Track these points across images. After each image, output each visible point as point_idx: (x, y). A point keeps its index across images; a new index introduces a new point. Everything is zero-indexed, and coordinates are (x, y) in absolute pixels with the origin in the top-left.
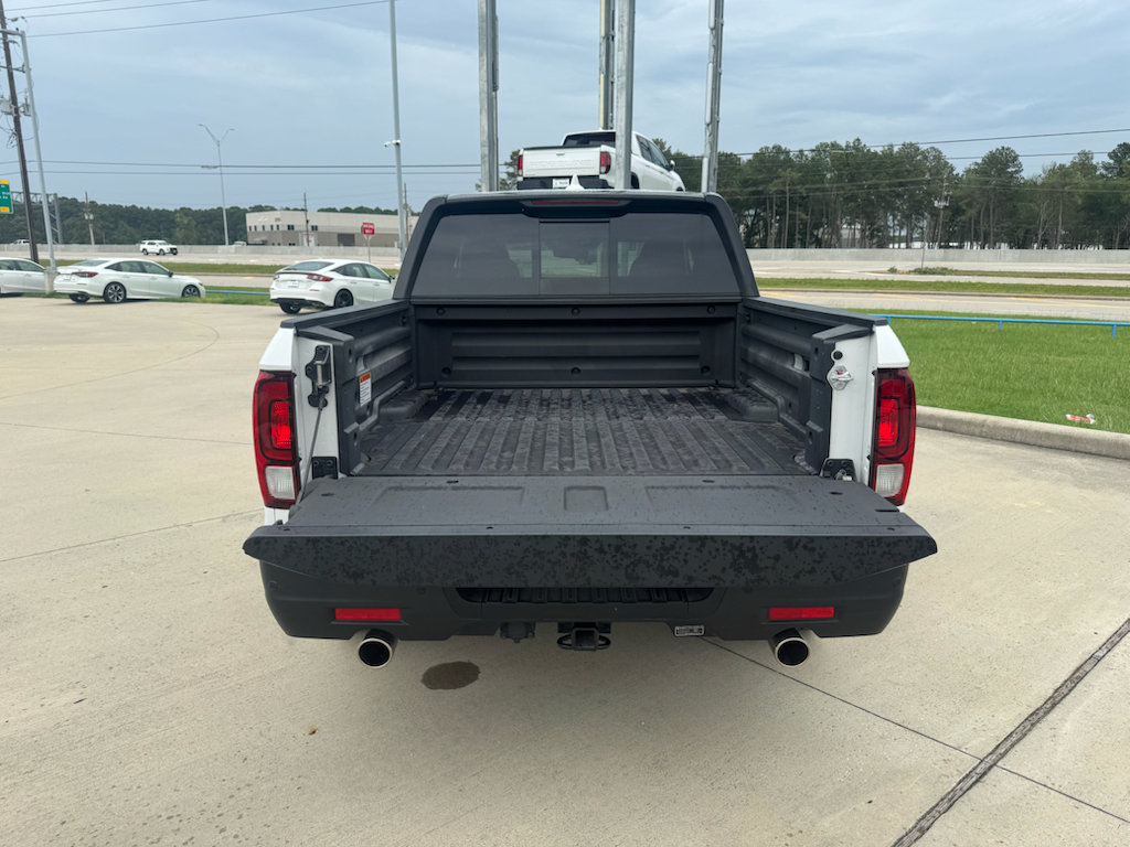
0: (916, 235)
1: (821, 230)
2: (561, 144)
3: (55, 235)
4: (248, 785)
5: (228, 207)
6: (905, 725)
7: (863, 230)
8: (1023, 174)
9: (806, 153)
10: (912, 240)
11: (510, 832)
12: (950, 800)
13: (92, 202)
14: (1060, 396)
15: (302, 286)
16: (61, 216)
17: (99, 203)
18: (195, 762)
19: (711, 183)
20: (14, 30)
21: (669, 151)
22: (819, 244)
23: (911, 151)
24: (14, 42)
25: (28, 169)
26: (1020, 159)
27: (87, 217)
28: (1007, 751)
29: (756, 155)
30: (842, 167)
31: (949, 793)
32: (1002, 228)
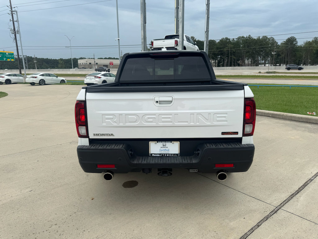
0: (267, 62)
1: (239, 61)
2: (164, 38)
3: (26, 67)
4: (75, 213)
5: (73, 58)
6: (256, 198)
7: (251, 61)
8: (298, 44)
9: (235, 39)
10: (266, 64)
11: (145, 225)
12: (267, 218)
13: (36, 58)
14: (306, 107)
15: (93, 79)
16: (28, 62)
17: (38, 58)
18: (61, 207)
19: (207, 48)
20: (14, 10)
21: (196, 40)
22: (239, 65)
23: (265, 38)
24: (14, 14)
25: (18, 49)
26: (297, 40)
27: (34, 62)
28: (284, 205)
29: (220, 40)
30: (245, 43)
31: (267, 216)
32: (292, 60)
